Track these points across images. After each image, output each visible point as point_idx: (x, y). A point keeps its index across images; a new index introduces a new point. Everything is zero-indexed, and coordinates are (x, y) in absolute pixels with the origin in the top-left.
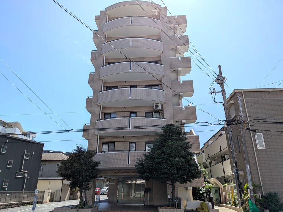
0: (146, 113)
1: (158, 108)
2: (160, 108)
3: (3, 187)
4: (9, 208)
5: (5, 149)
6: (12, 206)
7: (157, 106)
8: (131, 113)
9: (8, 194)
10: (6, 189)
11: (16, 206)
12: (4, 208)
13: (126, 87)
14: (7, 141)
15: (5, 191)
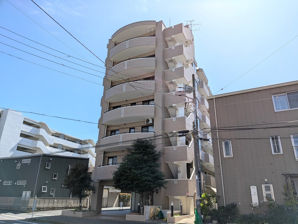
0: (143, 127)
1: (149, 123)
2: (151, 122)
3: (51, 194)
4: (52, 210)
5: (50, 166)
6: (55, 209)
7: (148, 121)
8: (130, 129)
9: (56, 200)
10: (54, 196)
11: (59, 209)
12: (48, 210)
13: (127, 105)
14: (51, 159)
15: (53, 197)
